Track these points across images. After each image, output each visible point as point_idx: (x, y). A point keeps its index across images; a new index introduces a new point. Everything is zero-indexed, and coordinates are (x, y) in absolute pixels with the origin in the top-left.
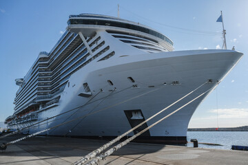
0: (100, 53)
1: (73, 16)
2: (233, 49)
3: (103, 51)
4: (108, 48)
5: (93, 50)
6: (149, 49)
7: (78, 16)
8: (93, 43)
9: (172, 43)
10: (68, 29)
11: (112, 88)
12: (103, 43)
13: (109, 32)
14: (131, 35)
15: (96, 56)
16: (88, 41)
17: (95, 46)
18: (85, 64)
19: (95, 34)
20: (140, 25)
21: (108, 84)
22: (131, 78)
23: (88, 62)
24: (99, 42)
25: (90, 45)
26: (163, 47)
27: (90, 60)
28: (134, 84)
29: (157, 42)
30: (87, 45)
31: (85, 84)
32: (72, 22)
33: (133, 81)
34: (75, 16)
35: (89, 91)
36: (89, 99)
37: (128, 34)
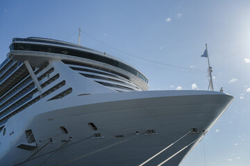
0: (52, 90)
1: (17, 39)
2: (221, 90)
3: (57, 87)
4: (63, 83)
5: (43, 86)
6: (118, 86)
7: (25, 40)
8: (44, 76)
9: (146, 80)
10: (10, 55)
11: (66, 137)
12: (57, 76)
13: (66, 62)
14: (95, 67)
15: (47, 93)
16: (36, 73)
17: (45, 79)
18: (30, 103)
19: (46, 64)
20: (106, 56)
21: (61, 131)
22: (92, 124)
23: (34, 101)
24: (52, 75)
25: (39, 79)
26: (135, 85)
27: (38, 98)
28: (96, 132)
29: (128, 78)
30: (35, 78)
31: (29, 132)
32: (16, 46)
33: (96, 129)
34: (21, 40)
35: (34, 141)
36: (33, 152)
37: (90, 66)
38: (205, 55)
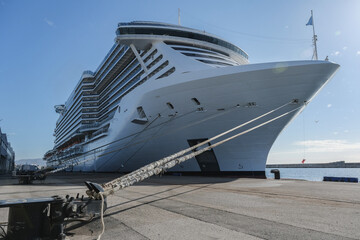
0: (157, 70)
1: (122, 24)
3: (161, 67)
4: (166, 63)
5: (149, 67)
6: (218, 63)
7: (129, 24)
8: (148, 58)
9: (246, 56)
10: (117, 40)
11: (172, 112)
12: (161, 57)
13: (167, 43)
14: (195, 46)
15: (153, 73)
16: (142, 56)
17: (150, 61)
18: (139, 84)
19: (151, 45)
20: (206, 34)
21: (168, 107)
22: (195, 100)
23: (142, 81)
24: (156, 56)
25: (145, 61)
26: (235, 60)
27: (145, 79)
28: (199, 106)
29: (228, 55)
30: (141, 60)
31: (140, 109)
32: (121, 31)
33: (199, 104)
34: (125, 24)
35: (145, 116)
36: (145, 126)
37: (191, 45)
38: (311, 22)
